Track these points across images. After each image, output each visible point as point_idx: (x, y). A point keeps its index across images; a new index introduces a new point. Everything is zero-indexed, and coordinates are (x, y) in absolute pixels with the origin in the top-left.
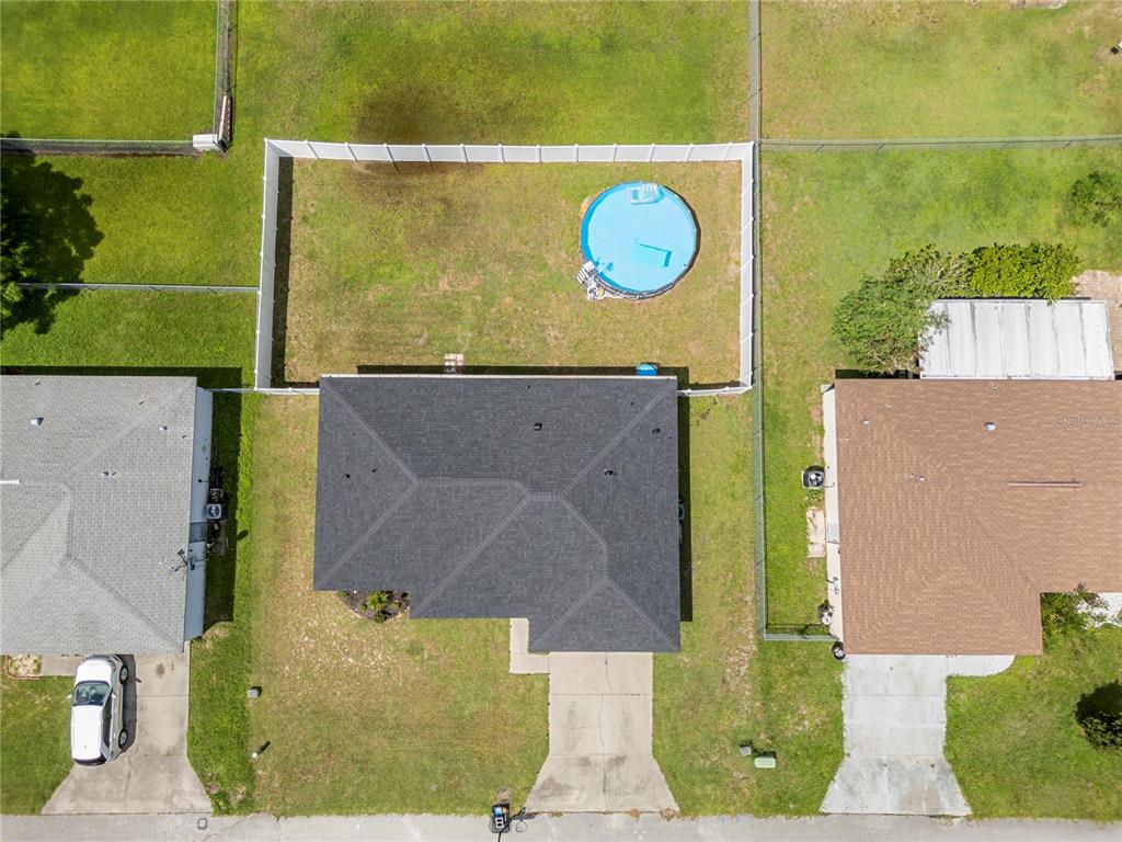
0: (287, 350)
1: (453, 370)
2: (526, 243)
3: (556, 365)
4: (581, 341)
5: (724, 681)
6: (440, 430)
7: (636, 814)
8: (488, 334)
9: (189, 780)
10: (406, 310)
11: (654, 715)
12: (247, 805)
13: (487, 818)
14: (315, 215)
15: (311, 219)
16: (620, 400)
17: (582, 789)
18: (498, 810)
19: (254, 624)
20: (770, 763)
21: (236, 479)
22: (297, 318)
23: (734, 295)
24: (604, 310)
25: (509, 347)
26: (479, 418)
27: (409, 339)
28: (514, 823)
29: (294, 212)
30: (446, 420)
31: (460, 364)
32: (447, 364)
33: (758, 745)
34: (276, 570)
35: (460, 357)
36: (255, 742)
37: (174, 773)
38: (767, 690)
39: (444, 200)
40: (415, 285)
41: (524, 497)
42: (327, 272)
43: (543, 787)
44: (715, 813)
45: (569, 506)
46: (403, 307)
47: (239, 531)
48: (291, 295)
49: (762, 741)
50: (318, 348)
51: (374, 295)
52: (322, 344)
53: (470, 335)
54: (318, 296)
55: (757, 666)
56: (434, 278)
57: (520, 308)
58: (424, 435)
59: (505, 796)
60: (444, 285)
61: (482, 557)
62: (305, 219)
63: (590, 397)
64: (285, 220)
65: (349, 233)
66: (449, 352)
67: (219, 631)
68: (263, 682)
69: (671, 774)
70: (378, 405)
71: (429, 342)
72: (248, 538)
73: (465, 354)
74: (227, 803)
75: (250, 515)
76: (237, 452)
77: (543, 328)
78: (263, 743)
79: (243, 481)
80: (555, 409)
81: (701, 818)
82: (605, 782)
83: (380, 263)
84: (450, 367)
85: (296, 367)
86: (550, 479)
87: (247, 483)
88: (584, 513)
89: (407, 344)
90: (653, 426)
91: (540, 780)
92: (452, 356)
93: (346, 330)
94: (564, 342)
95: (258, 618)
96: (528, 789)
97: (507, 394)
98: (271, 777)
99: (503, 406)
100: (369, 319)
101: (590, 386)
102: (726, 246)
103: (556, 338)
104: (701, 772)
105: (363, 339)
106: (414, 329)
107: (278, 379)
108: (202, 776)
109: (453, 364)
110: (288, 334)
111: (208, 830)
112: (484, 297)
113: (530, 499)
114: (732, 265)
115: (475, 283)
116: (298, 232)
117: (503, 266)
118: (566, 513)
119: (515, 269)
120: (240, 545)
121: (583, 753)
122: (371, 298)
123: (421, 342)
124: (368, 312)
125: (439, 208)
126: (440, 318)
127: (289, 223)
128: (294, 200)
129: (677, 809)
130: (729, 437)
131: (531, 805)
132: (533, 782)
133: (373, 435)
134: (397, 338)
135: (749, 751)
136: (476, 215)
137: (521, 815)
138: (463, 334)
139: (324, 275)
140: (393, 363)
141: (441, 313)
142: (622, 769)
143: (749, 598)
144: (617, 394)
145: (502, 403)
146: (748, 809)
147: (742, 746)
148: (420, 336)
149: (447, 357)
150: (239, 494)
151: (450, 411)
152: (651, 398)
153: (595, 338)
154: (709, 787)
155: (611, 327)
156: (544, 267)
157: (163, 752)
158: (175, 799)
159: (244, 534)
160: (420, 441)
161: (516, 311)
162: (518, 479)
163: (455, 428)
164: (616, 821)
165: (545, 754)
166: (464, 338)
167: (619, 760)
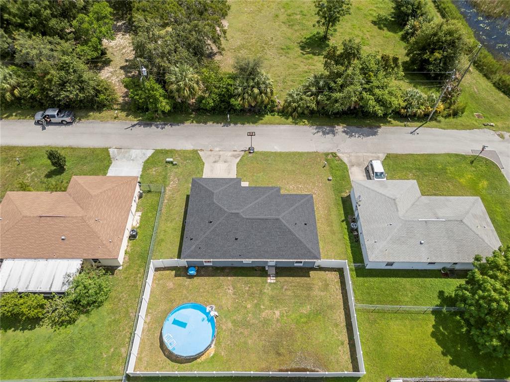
0: (340, 284)
1: (272, 276)
2: (241, 333)
5: (179, 180)
7: (211, 150)
8: (257, 290)
9: (345, 160)
10: (293, 301)
11: (203, 172)
12: (327, 154)
13: (255, 150)
14: (338, 346)
15: (340, 343)
16: (204, 250)
17: (227, 156)
18: (252, 151)
20: (168, 160)
22: (338, 297)
23: (150, 308)
27: (290, 288)
28: (248, 149)
31: (269, 278)
32: (274, 278)
33: (171, 165)
35: (269, 281)
37: (350, 162)
38: (165, 177)
39: (279, 354)
40: (290, 313)
42: (328, 318)
43: (239, 157)
44: (187, 151)
45: (226, 210)
46: (294, 303)
47: (345, 222)
49: (169, 166)
53: (265, 291)
55: (167, 183)
56: (282, 316)
57: (244, 302)
59: (250, 155)
60: (277, 313)
62: (342, 344)
63: (216, 251)
64: (351, 342)
65: (322, 338)
66: (274, 283)
68: (328, 182)
69: (199, 158)
70: (297, 248)
71: (282, 288)
73: (267, 283)
74: (333, 155)
76: (351, 247)
77: (234, 294)
78: (325, 168)
79: (347, 237)
81: (192, 149)
82: (220, 158)
83: (306, 323)
85: (334, 277)
86: (233, 218)
87: (345, 237)
89: (291, 286)
90: (192, 241)
92: (272, 281)
93: (316, 292)
94: (226, 287)
96: (243, 156)
97: (248, 252)
98: (321, 160)
99: (250, 247)
102: (149, 330)
103: (229, 289)
104: (190, 159)
106: (289, 293)
108: (341, 160)
109: (272, 278)
110: (340, 290)
111: (337, 149)
112: (260, 308)
113: (240, 211)
115: (264, 314)
116: (345, 337)
121: (226, 164)
122: (308, 307)
123: (285, 287)
124: (309, 300)
125: (282, 351)
126: (278, 298)
127: (349, 341)
128: (349, 353)
129: (198, 151)
131: (243, 153)
132: (242, 158)
134: (296, 289)
135: (174, 163)
136: (264, 346)
137: (245, 151)
138: (268, 291)
139: (330, 316)
140: (296, 278)
141: (278, 300)
142: (214, 160)
143: (166, 201)
144: (205, 252)
145: (250, 249)
146: (177, 151)
147: (176, 164)
148: (286, 289)
149: (275, 281)
152: (192, 251)
153: (213, 289)
154: (188, 156)
155: (205, 294)
156: (234, 322)
157: (355, 166)
158: (348, 156)
159: (343, 221)
160: (280, 233)
161: (246, 301)
162: (244, 219)
163: (268, 238)
164: (217, 149)
165: (238, 164)
166: (268, 289)
167: (215, 162)
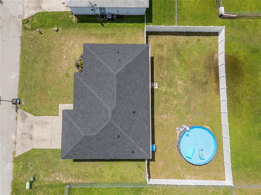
0: (158, 36)
1: (153, 85)
2: (194, 108)
3: (155, 118)
4: (163, 126)
5: (54, 172)
6: (133, 81)
7: (15, 143)
8: (164, 96)
9: (33, 12)
10: (171, 71)
11: (45, 149)
12: (25, 29)
13: (17, 97)
14: (200, 43)
15: (199, 42)
16: (143, 139)
17: (24, 126)
18: (18, 101)
19: (76, 29)
20: (28, 187)
21: (119, 22)
22: (168, 38)
23: (180, 177)
24: (173, 133)
25: (160, 103)
26: (137, 93)
27: (162, 72)
28: (15, 106)
29: (201, 37)
30: (136, 83)
31: (154, 87)
32: (154, 84)
33: (34, 183)
34: (92, 35)
35: (157, 88)
36: (42, 30)
37: (35, 8)
38: (51, 186)
39: (207, 82)
40: (179, 73)
41: (110, 107)
42: (182, 47)
43: (25, 114)
44: (14, 168)
45: (107, 122)
46: (173, 70)
47: (104, 24)
48: (175, 37)
49: (35, 184)
50: (159, 45)
51: (176, 61)
52: (160, 46)
53: (164, 90)
54: (175, 45)
55: (58, 183)
56: (182, 79)
57: (173, 106)
58: (131, 76)
59: (23, 102)
60: (179, 82)
61: (92, 94)
62: (199, 40)
63: (144, 129)
64: (198, 34)
65: (195, 53)
66: (158, 84)
67: (75, 19)
68: (59, 32)
69: (26, 155)
70: (141, 62)
71: (161, 78)
72: (102, 26)
73: (158, 89)
74: (26, 23)
75: (109, 27)
76: (127, 22)
77: (167, 114)
78: (42, 32)
79: (118, 24)
80: (140, 117)
81: (13, 164)
82: (25, 134)
83: (186, 63)
84: (153, 84)
85: (152, 39)
86: (116, 116)
87: (118, 26)
88: (105, 128)
89: (160, 71)
90: (135, 151)
91: (27, 114)
92: (157, 85)
93: (164, 53)
94: (162, 120)
95: (78, 30)
96: (24, 110)
97: (145, 102)
98: (32, 35)
99: (141, 101)
100: (168, 60)
101: (148, 129)
102: (196, 175)
103: (163, 118)
104: (27, 164)
105: (162, 58)
106: (165, 73)
107: (149, 33)
108: (33, 16)
109: (154, 85)
110: (163, 36)
111: (18, 18)
112: (176, 95)
113: (110, 110)
114: (189, 177)
115: (181, 92)
116: (195, 38)
117: (186, 101)
118: (105, 121)
119: (186, 105)
120: (100, 24)
121: (34, 127)
122: (175, 60)
123: (161, 76)
124: (170, 59)
125: (204, 80)
126: (169, 81)
127: (197, 35)
128: (205, 37)
129: (16, 156)
130: (132, 175)
131: (20, 111)
132: (26, 111)
133: (131, 60)
134: (162, 68)
135: (32, 180)
136: (202, 92)
137: (17, 108)
138: (164, 89)
139: (181, 46)
140: (154, 67)
141: (170, 82)
142: (29, 139)
143: (80, 181)
144: (145, 138)
145: (142, 100)
146: (15, 179)
147: (34, 178)
148: (163, 75)
149: (157, 83)
150: (115, 23)
151: (139, 84)
152: (144, 150)
153: (164, 130)
154: (22, 167)
155: (168, 136)
156: (187, 113)
157: (41, 5)
158: (27, 9)
159: (103, 25)
160: (129, 74)
161: (172, 105)
162: (117, 106)
163: (133, 85)
164: (13, 137)
165: (35, 115)
166: (163, 89)
167: (31, 138)
